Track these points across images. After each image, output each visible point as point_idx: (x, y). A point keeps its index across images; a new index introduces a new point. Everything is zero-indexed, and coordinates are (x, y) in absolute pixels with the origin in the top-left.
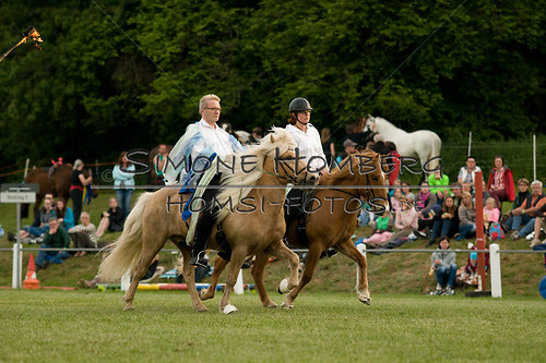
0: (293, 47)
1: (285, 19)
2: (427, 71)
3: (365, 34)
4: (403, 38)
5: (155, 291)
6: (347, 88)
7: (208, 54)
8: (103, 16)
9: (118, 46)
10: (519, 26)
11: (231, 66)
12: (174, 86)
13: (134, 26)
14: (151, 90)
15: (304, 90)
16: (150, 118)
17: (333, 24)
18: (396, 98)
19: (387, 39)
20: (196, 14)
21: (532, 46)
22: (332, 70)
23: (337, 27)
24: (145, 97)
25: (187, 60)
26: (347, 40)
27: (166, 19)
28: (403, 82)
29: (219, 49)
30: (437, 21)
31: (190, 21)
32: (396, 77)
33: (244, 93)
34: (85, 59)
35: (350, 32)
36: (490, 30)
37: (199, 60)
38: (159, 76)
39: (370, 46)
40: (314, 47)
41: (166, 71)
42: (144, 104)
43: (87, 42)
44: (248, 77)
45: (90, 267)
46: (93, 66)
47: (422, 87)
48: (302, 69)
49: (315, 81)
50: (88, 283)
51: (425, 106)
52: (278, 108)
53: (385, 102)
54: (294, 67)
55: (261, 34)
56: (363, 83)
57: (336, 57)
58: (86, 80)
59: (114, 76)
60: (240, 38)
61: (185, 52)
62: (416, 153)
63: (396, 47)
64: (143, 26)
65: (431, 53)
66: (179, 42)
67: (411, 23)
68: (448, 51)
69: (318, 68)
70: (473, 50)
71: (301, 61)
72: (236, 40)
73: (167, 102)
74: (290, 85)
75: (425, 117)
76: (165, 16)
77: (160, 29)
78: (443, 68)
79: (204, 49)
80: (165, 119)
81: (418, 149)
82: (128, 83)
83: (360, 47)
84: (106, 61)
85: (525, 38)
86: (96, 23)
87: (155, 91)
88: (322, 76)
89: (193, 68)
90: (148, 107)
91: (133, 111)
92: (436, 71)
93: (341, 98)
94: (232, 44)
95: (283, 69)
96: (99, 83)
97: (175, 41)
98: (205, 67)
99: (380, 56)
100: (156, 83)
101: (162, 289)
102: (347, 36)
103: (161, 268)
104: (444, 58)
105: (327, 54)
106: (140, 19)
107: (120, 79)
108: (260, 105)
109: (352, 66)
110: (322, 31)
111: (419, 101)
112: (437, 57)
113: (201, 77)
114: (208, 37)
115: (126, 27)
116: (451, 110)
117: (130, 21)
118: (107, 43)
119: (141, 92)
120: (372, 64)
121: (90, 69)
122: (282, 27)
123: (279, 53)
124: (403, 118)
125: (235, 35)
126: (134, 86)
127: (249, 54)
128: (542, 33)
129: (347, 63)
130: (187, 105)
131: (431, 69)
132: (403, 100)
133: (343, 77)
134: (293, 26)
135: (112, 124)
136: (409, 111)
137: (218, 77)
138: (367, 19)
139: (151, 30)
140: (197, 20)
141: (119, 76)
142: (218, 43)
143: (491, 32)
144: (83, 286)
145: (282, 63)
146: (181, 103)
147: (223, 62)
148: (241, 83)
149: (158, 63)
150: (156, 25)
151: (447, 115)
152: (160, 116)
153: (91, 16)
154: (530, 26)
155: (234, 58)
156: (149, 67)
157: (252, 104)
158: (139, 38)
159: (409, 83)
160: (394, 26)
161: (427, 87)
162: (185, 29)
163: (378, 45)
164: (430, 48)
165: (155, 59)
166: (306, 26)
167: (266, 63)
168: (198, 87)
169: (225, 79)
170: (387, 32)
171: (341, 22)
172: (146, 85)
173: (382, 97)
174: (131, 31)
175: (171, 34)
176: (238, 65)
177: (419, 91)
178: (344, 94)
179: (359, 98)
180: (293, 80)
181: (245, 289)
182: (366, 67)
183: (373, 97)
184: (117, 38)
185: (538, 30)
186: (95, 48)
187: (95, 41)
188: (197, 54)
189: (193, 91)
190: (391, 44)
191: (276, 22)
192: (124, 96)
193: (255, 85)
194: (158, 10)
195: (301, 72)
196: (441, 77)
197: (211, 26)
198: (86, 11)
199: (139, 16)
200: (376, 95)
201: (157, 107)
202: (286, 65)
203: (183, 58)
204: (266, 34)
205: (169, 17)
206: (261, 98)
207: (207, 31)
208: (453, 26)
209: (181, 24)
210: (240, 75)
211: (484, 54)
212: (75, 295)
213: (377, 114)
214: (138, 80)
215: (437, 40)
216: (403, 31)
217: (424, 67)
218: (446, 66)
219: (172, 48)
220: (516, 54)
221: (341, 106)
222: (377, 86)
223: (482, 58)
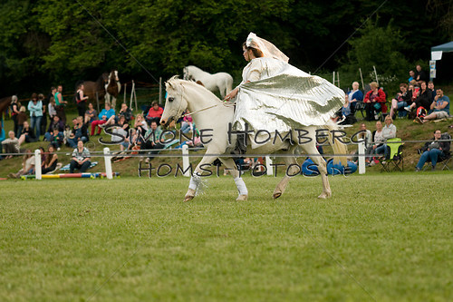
0: (136, 23)
1: (131, 6)
2: (221, 36)
3: (181, 14)
4: (205, 16)
5: (57, 178)
6: (171, 48)
7: (83, 29)
8: (17, 8)
9: (27, 26)
10: (276, 6)
11: (98, 36)
12: (63, 50)
13: (36, 13)
14: (49, 53)
15: (145, 49)
16: (48, 70)
17: (161, 8)
18: (202, 53)
19: (195, 16)
20: (75, 5)
21: (284, 19)
22: (162, 37)
23: (164, 10)
24: (45, 58)
25: (70, 33)
26: (170, 18)
27: (56, 8)
28: (205, 43)
29: (90, 26)
30: (226, 5)
31: (71, 9)
32: (202, 40)
33: (107, 53)
34: (6, 35)
35: (172, 13)
36: (259, 9)
37: (78, 33)
38: (53, 44)
39: (184, 21)
40: (150, 23)
41: (57, 41)
42: (44, 62)
43: (7, 24)
44: (109, 43)
45: (15, 165)
46: (12, 39)
47: (218, 46)
48: (143, 37)
49: (151, 44)
50: (14, 175)
51: (220, 57)
52: (129, 62)
53: (196, 56)
54: (138, 36)
55: (116, 16)
56: (181, 44)
57: (164, 29)
58: (7, 48)
59: (25, 45)
60: (103, 18)
61: (69, 29)
62: (217, 87)
63: (201, 21)
64: (42, 13)
65: (222, 25)
66: (65, 22)
67: (209, 6)
68: (233, 23)
69: (152, 36)
70: (248, 22)
71: (142, 32)
72: (100, 20)
73: (59, 60)
74: (136, 47)
75: (220, 65)
76: (55, 6)
77: (53, 14)
78: (230, 34)
79: (81, 26)
80: (58, 70)
81: (219, 84)
82: (34, 49)
83: (179, 22)
84: (20, 35)
85: (280, 14)
86: (12, 12)
87: (51, 54)
88: (156, 40)
89: (74, 38)
90: (47, 63)
91: (38, 66)
92: (226, 35)
93: (168, 54)
94: (98, 22)
95: (131, 38)
96: (15, 50)
97: (62, 21)
98: (82, 37)
99: (190, 27)
100: (51, 48)
101: (61, 177)
102: (170, 15)
103: (60, 164)
104: (231, 28)
105: (158, 27)
106: (40, 8)
107: (29, 47)
108: (117, 60)
109: (174, 34)
110: (154, 13)
111: (217, 55)
112: (226, 27)
113: (79, 43)
114: (83, 19)
115: (31, 14)
116: (236, 60)
117: (34, 10)
118: (20, 24)
119: (42, 55)
120: (186, 32)
121: (9, 41)
122: (129, 11)
123: (128, 27)
124: (207, 66)
125: (99, 17)
126: (37, 51)
127: (109, 28)
128: (290, 10)
129: (171, 32)
130: (71, 62)
131: (223, 34)
132: (206, 54)
133: (168, 41)
134: (136, 10)
135: (25, 75)
136: (210, 61)
137: (90, 44)
138: (182, 4)
139: (47, 15)
140: (76, 8)
141: (28, 45)
142: (89, 22)
143: (259, 11)
144: (12, 177)
145: (130, 34)
146: (68, 60)
147: (92, 34)
148: (104, 47)
149: (53, 35)
150: (50, 12)
151: (234, 63)
152: (55, 69)
153: (9, 8)
154: (282, 6)
155: (100, 31)
156: (47, 38)
157: (112, 59)
158: (40, 20)
159: (210, 43)
160: (199, 8)
161: (221, 46)
162: (69, 14)
163: (189, 20)
164: (222, 21)
165: (50, 34)
166: (144, 10)
167: (120, 34)
168: (78, 50)
169: (95, 45)
170: (194, 12)
171: (166, 7)
172: (45, 50)
173: (193, 53)
174: (34, 17)
175: (60, 17)
176: (102, 35)
177: (216, 48)
178: (170, 52)
179: (179, 54)
180: (137, 44)
181: (114, 175)
182: (183, 34)
183: (187, 53)
184: (26, 21)
185: (288, 9)
186: (12, 28)
187: (11, 23)
188: (76, 29)
189: (75, 53)
190: (197, 20)
191: (125, 8)
192: (31, 57)
193: (114, 47)
194: (51, 3)
195: (142, 38)
196: (229, 39)
197: (84, 12)
198: (6, 5)
199: (39, 7)
200: (189, 51)
201: (53, 64)
202: (132, 35)
203: (68, 33)
204: (119, 15)
205: (58, 7)
206: (117, 55)
207: (82, 15)
208: (236, 8)
209: (66, 11)
210: (104, 41)
211: (256, 24)
212: (9, 183)
213: (191, 63)
214: (40, 47)
215: (226, 16)
216: (204, 11)
217: (219, 33)
218: (232, 32)
219: (60, 26)
220: (275, 24)
221: (168, 59)
222: (191, 46)
223: (254, 27)
